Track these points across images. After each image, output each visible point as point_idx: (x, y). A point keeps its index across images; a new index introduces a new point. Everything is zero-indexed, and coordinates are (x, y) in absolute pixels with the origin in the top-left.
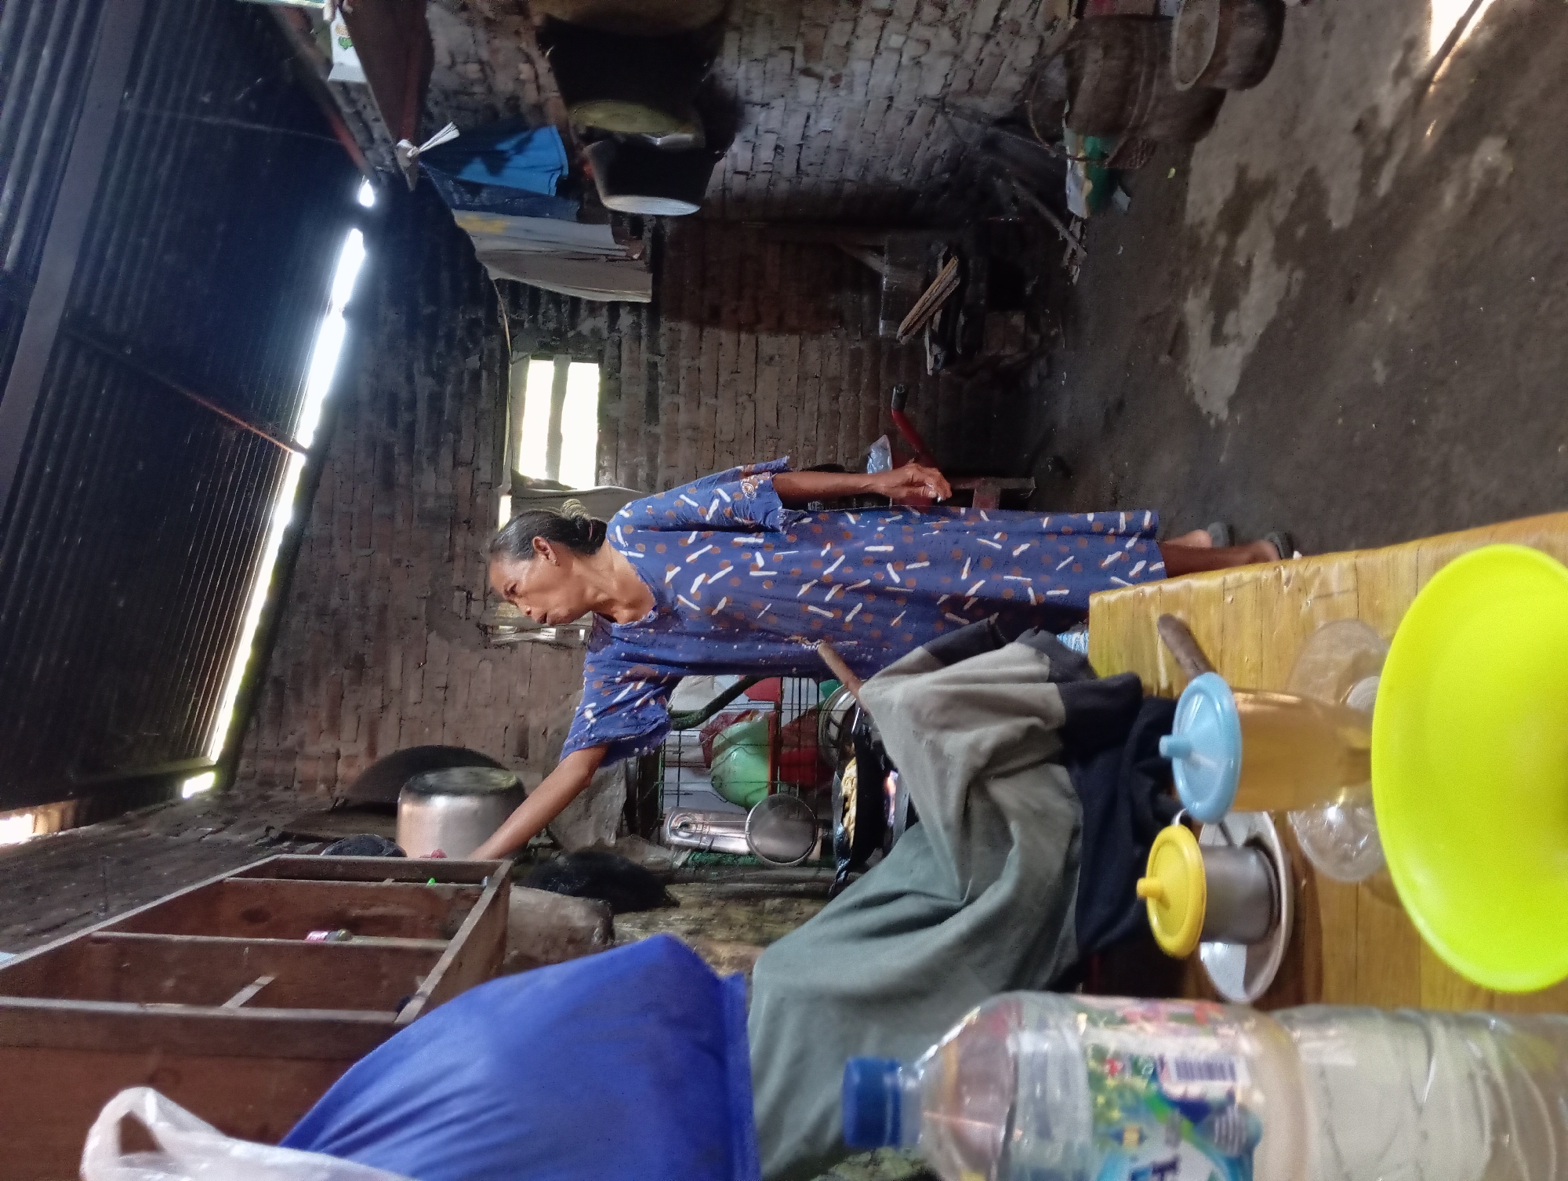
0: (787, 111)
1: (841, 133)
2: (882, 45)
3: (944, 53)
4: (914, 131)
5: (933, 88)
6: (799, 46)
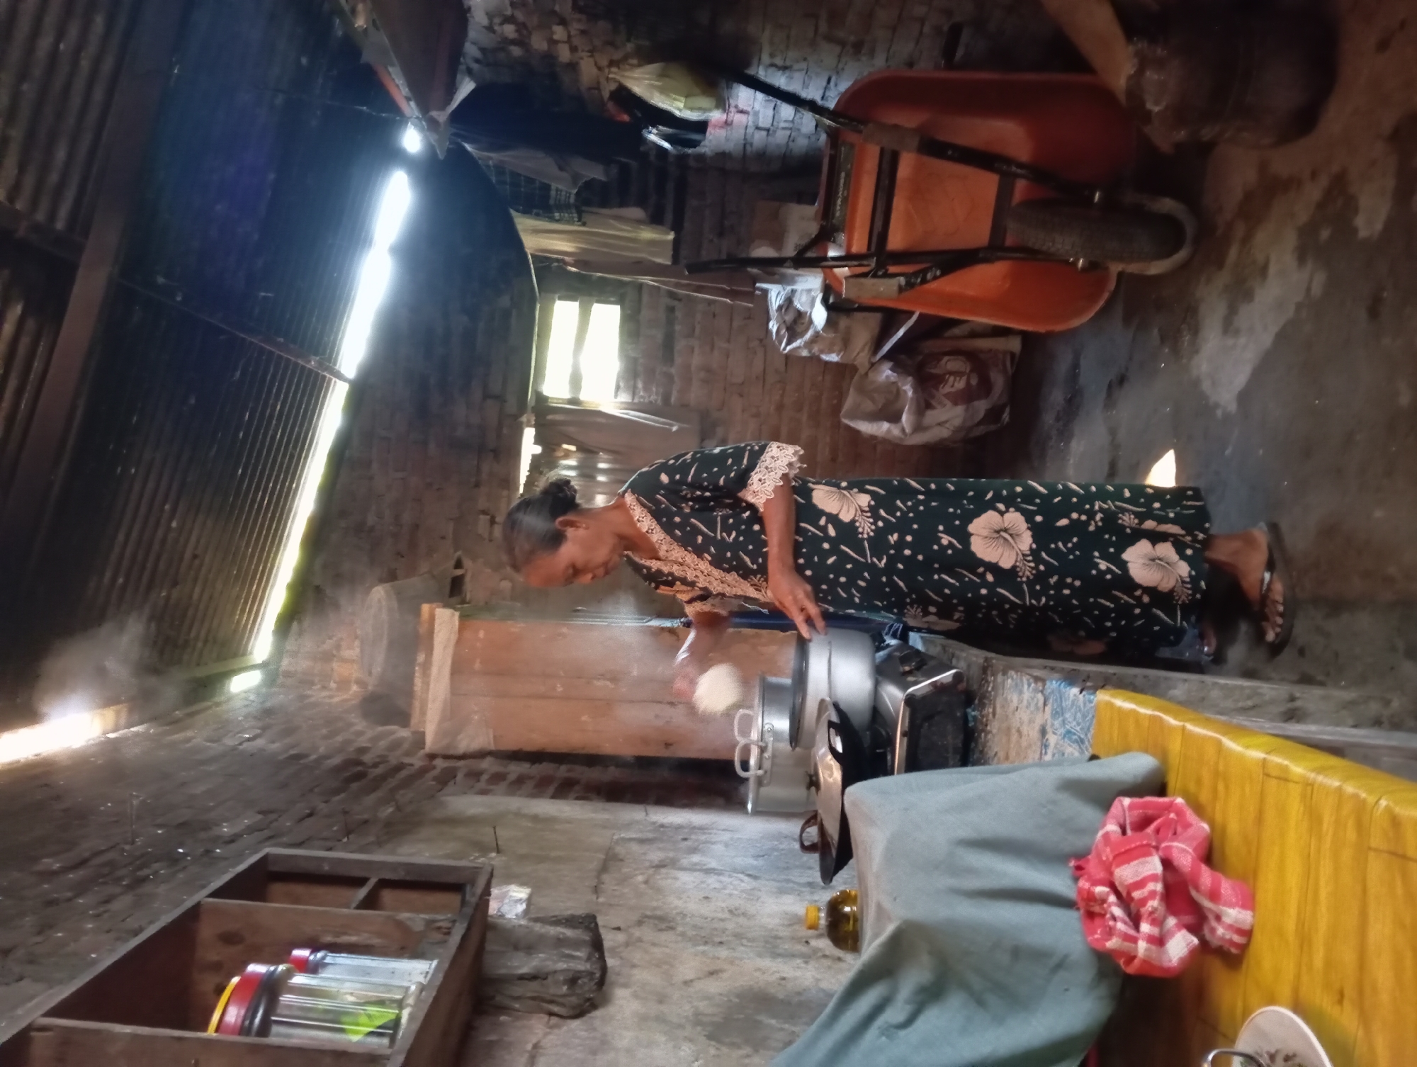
6: (824, 13)
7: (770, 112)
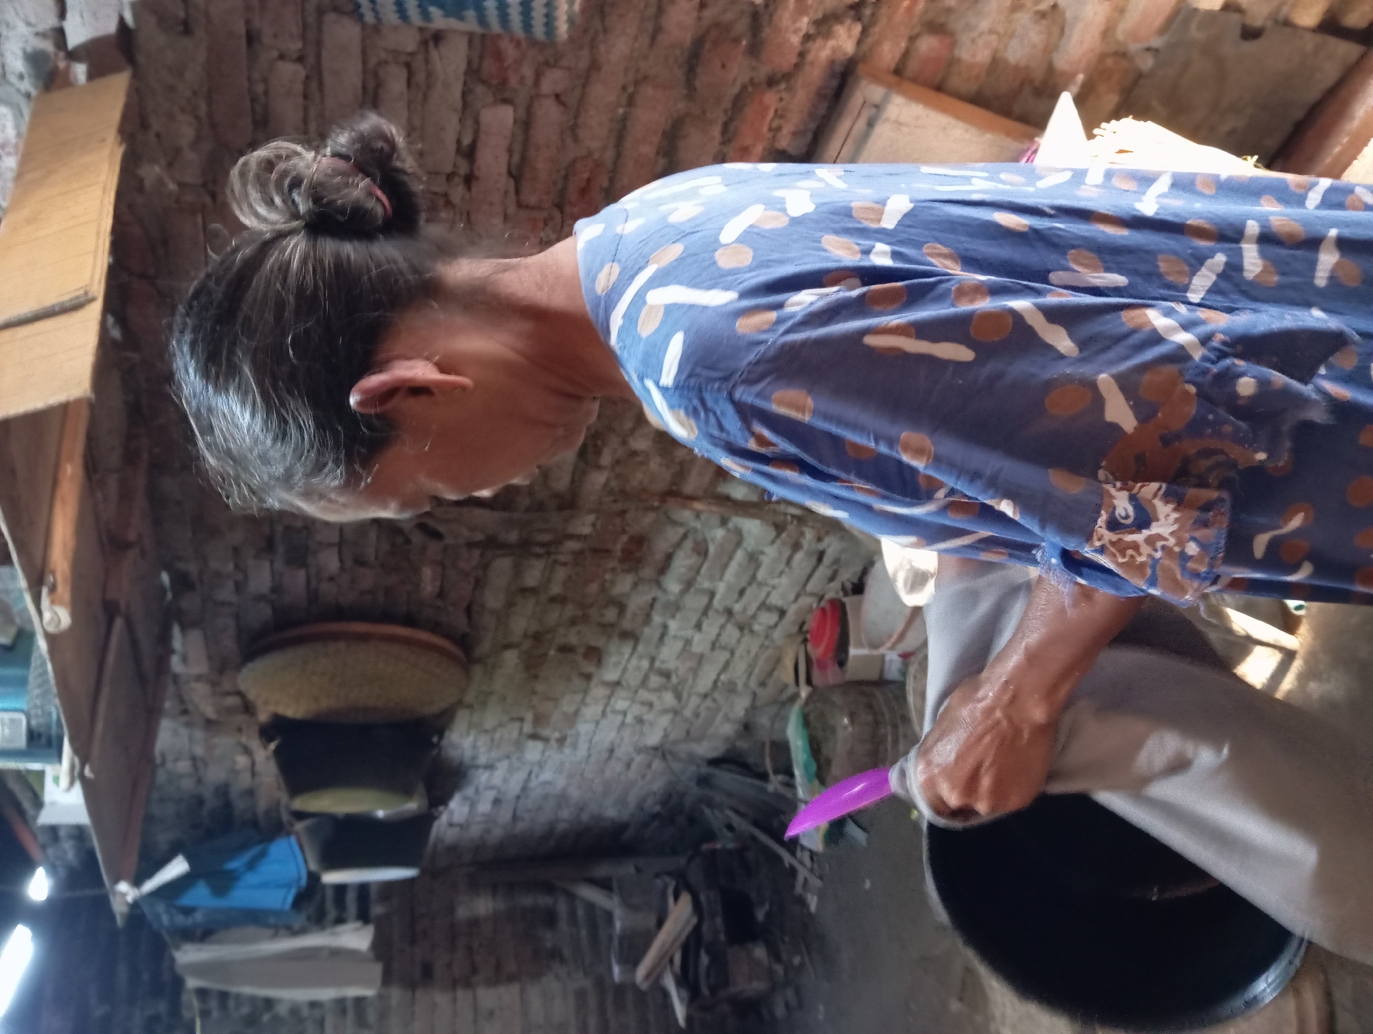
0: (511, 770)
1: (561, 782)
2: (609, 709)
3: (665, 711)
4: (632, 774)
5: (653, 739)
6: (529, 717)
7: (466, 809)
